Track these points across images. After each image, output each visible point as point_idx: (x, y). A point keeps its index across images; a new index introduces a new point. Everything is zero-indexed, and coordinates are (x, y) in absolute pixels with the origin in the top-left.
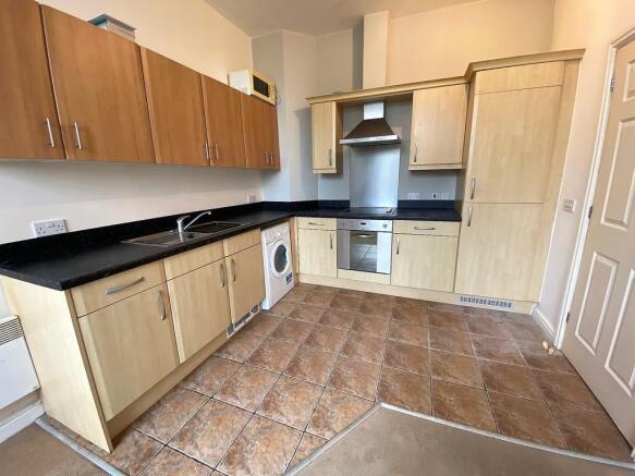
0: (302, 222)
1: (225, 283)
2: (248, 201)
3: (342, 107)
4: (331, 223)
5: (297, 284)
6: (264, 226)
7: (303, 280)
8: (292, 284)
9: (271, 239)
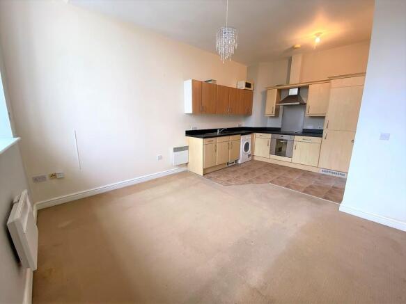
0: (257, 135)
1: (229, 148)
2: (238, 126)
3: (280, 91)
4: (269, 136)
5: (252, 160)
6: (242, 134)
7: (256, 158)
8: (250, 158)
9: (244, 139)
